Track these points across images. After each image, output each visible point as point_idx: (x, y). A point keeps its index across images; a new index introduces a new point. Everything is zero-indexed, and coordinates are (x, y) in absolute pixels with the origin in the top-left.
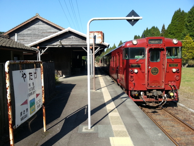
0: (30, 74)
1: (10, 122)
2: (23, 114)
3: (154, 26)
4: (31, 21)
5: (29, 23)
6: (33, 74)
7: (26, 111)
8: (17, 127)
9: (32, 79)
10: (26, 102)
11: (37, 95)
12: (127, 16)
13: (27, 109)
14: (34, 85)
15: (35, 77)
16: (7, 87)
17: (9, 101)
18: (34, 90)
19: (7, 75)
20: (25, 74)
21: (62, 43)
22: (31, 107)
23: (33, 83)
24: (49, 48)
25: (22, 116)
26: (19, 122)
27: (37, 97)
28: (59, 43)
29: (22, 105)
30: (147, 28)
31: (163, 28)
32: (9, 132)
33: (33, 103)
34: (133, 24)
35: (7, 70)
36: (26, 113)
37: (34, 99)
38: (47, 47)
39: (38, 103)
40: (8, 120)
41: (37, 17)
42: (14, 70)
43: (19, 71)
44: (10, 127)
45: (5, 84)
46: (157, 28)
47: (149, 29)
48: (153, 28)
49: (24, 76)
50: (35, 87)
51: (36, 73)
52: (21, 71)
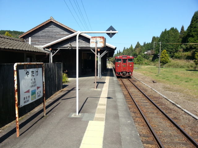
0: (32, 72)
1: (17, 102)
2: (25, 99)
3: (173, 28)
4: (46, 24)
5: (44, 25)
6: (35, 72)
7: (28, 97)
8: (21, 107)
9: (34, 76)
10: (28, 91)
11: (38, 88)
12: (107, 31)
13: (29, 96)
14: (36, 80)
15: (37, 74)
16: (15, 80)
17: (16, 89)
18: (36, 84)
19: (15, 72)
20: (28, 72)
21: (72, 46)
22: (32, 95)
23: (35, 79)
24: (60, 49)
25: (25, 100)
26: (22, 104)
27: (37, 89)
28: (69, 46)
29: (25, 92)
30: (166, 30)
31: (181, 30)
32: (15, 109)
33: (34, 93)
34: (111, 37)
35: (15, 69)
36: (28, 99)
37: (35, 90)
38: (58, 49)
39: (38, 93)
40: (15, 101)
41: (52, 20)
42: (20, 69)
43: (24, 70)
44: (16, 106)
45: (14, 78)
46: (176, 29)
47: (167, 30)
48: (172, 29)
49: (28, 73)
50: (36, 82)
51: (37, 72)
52: (26, 70)
